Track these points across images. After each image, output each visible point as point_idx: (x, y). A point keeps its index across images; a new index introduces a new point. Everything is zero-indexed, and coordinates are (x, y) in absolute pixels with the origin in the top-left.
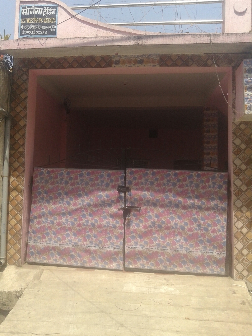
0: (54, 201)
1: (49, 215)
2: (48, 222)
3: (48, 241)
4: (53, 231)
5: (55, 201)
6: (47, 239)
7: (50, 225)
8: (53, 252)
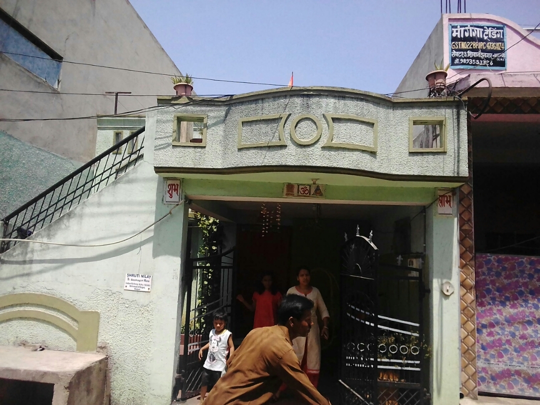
0: (512, 303)
1: (506, 323)
2: (506, 333)
3: (508, 362)
4: (515, 347)
5: (514, 303)
6: (505, 358)
7: (510, 337)
8: (516, 377)
